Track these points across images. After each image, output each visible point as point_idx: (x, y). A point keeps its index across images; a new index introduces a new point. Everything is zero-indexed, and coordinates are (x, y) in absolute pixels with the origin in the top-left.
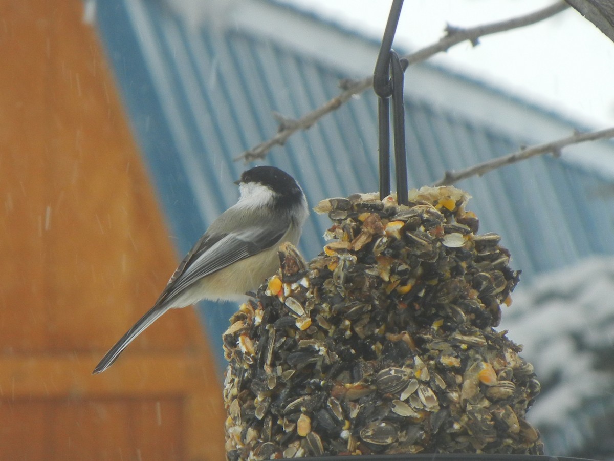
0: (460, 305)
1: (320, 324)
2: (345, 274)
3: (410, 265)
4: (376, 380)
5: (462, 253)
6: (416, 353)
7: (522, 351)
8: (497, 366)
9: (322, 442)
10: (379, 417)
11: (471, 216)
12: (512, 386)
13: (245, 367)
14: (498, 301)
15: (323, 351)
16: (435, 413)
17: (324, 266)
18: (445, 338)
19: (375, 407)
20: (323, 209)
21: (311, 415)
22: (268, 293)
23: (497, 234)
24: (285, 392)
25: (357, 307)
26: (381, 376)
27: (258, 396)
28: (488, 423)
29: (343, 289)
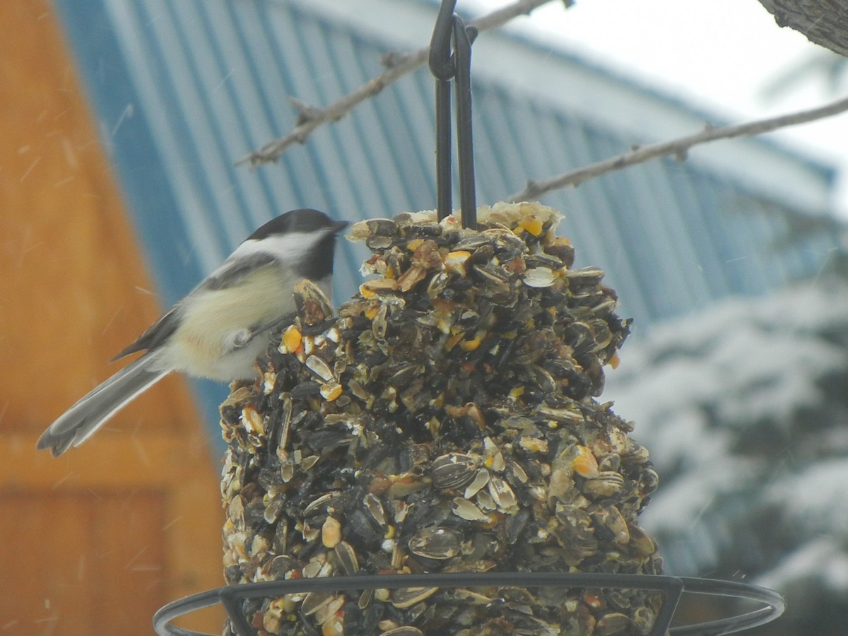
0: (547, 367)
1: (354, 393)
2: (388, 324)
3: (479, 312)
4: (431, 470)
5: (551, 294)
6: (487, 433)
7: (633, 429)
8: (599, 452)
9: (356, 556)
10: (435, 522)
11: (564, 243)
12: (618, 478)
13: (251, 451)
14: (601, 361)
15: (358, 430)
16: (512, 516)
17: (360, 312)
18: (526, 413)
19: (430, 507)
20: (358, 235)
21: (342, 519)
22: (283, 350)
23: (599, 269)
24: (305, 486)
25: (405, 370)
26: (438, 465)
27: (269, 492)
28: (586, 529)
29: (386, 344)
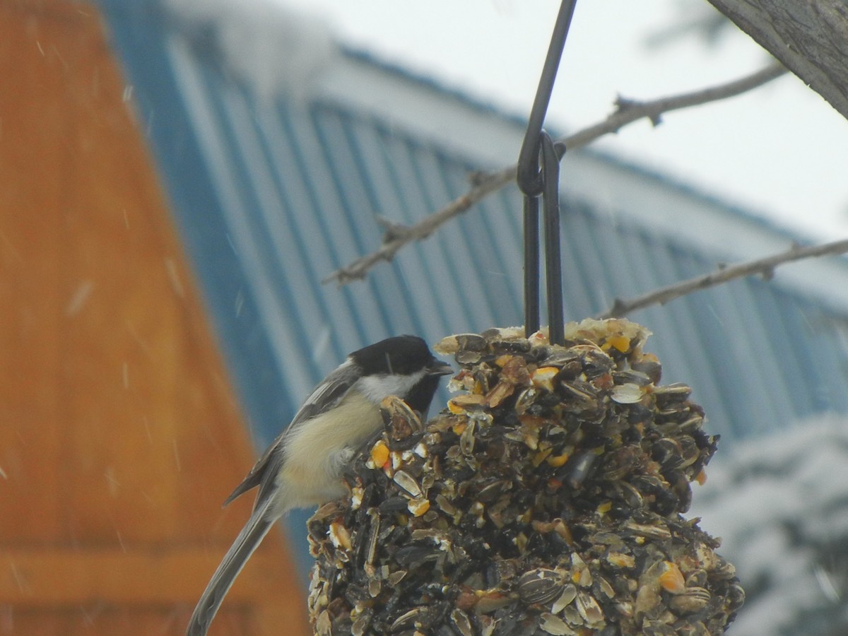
0: (635, 483)
1: (441, 509)
2: (476, 439)
3: (566, 427)
4: (518, 586)
5: (638, 411)
6: (574, 549)
7: (719, 546)
8: (686, 567)
11: (651, 359)
12: (703, 593)
13: (338, 566)
14: (688, 477)
15: (445, 545)
16: (599, 632)
17: (448, 428)
18: (613, 528)
19: (517, 623)
20: (447, 349)
21: (429, 634)
22: (371, 465)
23: (686, 386)
24: (393, 601)
25: (493, 485)
26: (525, 580)
27: (356, 607)
29: (474, 459)
